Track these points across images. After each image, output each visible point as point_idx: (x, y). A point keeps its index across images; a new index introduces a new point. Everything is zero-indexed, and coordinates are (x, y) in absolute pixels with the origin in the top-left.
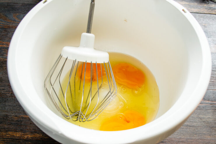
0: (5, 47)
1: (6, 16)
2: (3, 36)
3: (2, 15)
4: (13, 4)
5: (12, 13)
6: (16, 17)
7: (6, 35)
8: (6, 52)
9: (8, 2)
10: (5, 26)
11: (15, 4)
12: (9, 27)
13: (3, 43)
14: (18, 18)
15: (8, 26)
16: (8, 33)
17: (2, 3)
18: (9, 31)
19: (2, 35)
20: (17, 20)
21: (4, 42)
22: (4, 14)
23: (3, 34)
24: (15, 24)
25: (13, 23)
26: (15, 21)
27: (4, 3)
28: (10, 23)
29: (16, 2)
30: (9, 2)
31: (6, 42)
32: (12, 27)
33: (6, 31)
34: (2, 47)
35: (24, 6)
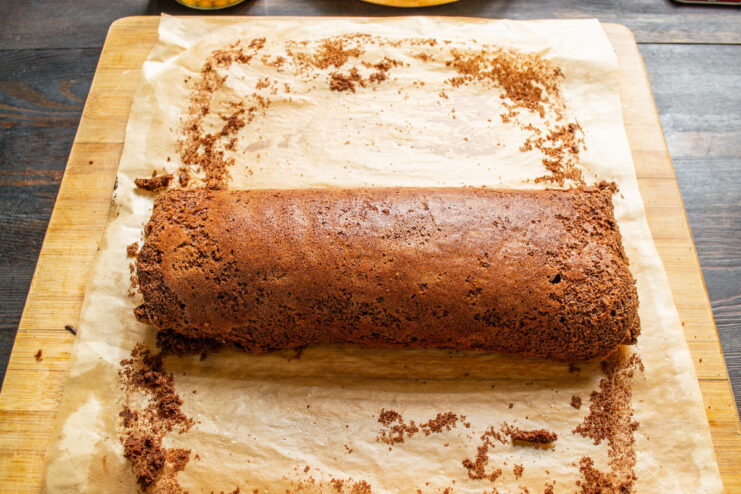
0: (44, 186)
1: (36, 89)
2: (33, 154)
3: (25, 89)
4: (55, 53)
5: (54, 81)
6: (68, 91)
7: (43, 149)
8: (48, 200)
9: (38, 47)
10: (38, 122)
11: (61, 52)
12: (51, 124)
13: (38, 172)
14: (75, 92)
15: (47, 119)
16: (51, 143)
17: (21, 50)
18: (52, 135)
19: (32, 151)
20: (72, 98)
21: (38, 170)
22: (30, 86)
23: (33, 144)
24: (66, 111)
25: (61, 111)
26: (66, 105)
27: (25, 52)
28: (53, 111)
29: (63, 46)
30: (43, 46)
31: (46, 171)
32: (61, 122)
33: (40, 135)
34: (34, 187)
35: (90, 56)
